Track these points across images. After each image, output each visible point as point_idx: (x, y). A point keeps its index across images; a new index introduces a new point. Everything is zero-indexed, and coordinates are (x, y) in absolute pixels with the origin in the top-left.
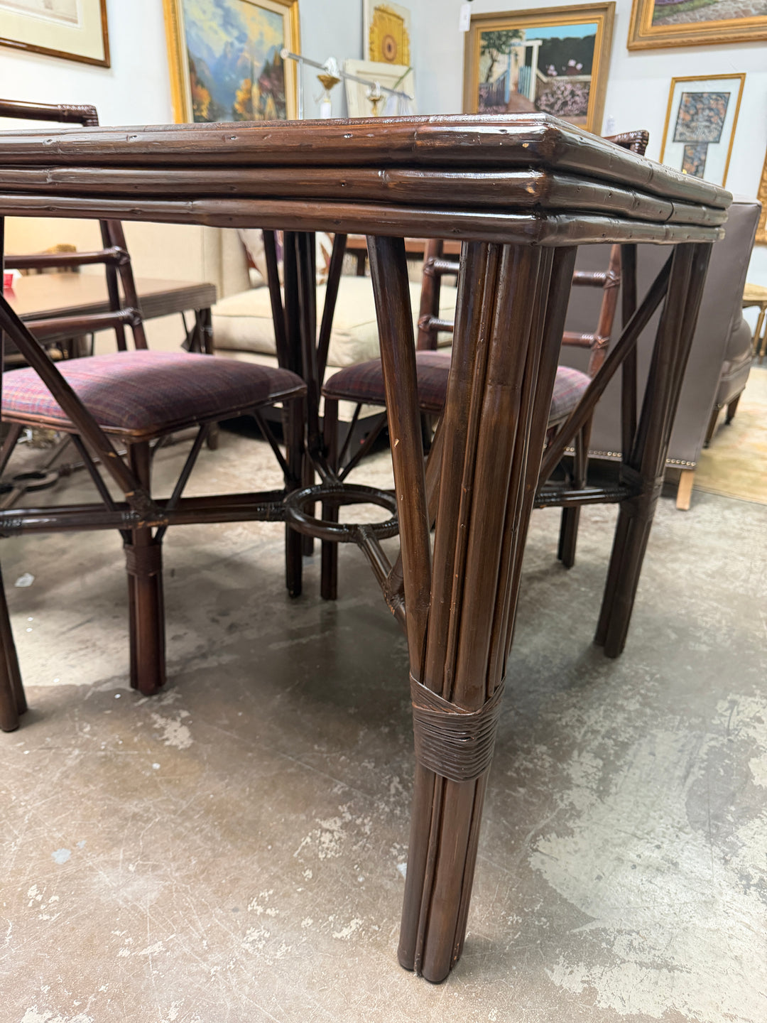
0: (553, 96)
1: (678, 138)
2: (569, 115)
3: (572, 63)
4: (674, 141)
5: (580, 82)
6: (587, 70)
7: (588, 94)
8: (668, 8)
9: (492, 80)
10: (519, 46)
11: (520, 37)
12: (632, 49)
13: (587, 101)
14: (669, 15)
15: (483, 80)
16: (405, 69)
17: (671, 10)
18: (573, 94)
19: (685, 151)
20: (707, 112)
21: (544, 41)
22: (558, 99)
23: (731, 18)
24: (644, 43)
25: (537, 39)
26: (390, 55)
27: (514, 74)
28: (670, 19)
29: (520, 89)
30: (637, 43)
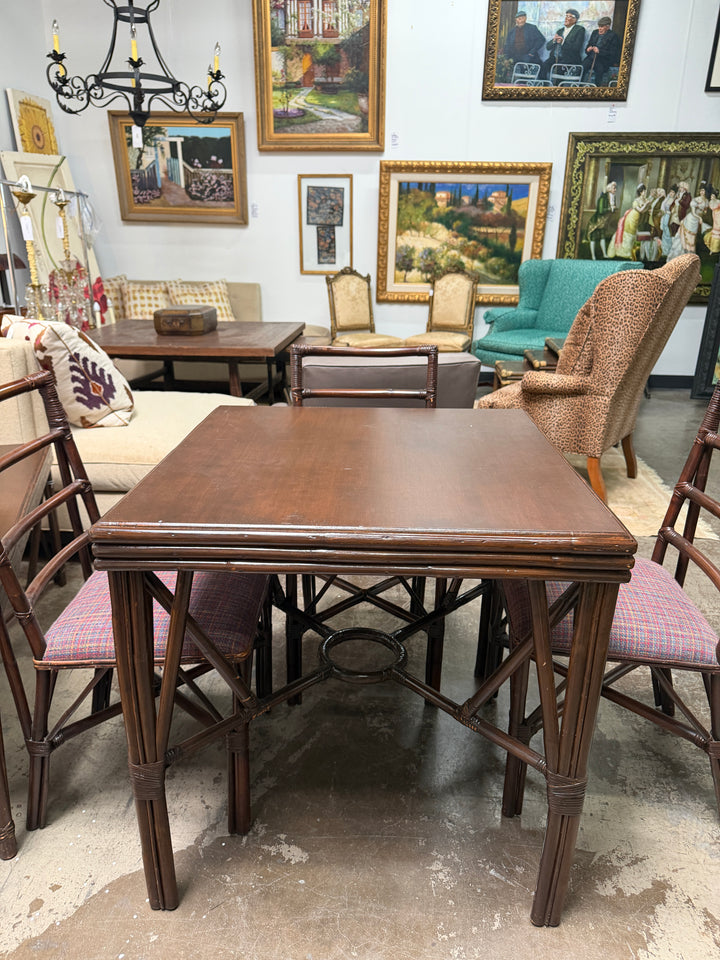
0: (201, 184)
1: (311, 221)
2: (218, 200)
3: (214, 158)
4: (308, 223)
5: (224, 174)
6: (228, 164)
7: (232, 183)
8: (285, 121)
9: (142, 168)
10: (164, 141)
11: (164, 134)
12: (262, 151)
13: (232, 189)
14: (286, 126)
15: (134, 167)
16: (59, 158)
17: (288, 122)
18: (218, 183)
19: (318, 232)
20: (329, 202)
21: (185, 138)
22: (207, 186)
23: (334, 132)
24: (272, 147)
25: (179, 136)
26: (40, 144)
27: (162, 165)
28: (289, 129)
29: (170, 176)
30: (264, 146)
